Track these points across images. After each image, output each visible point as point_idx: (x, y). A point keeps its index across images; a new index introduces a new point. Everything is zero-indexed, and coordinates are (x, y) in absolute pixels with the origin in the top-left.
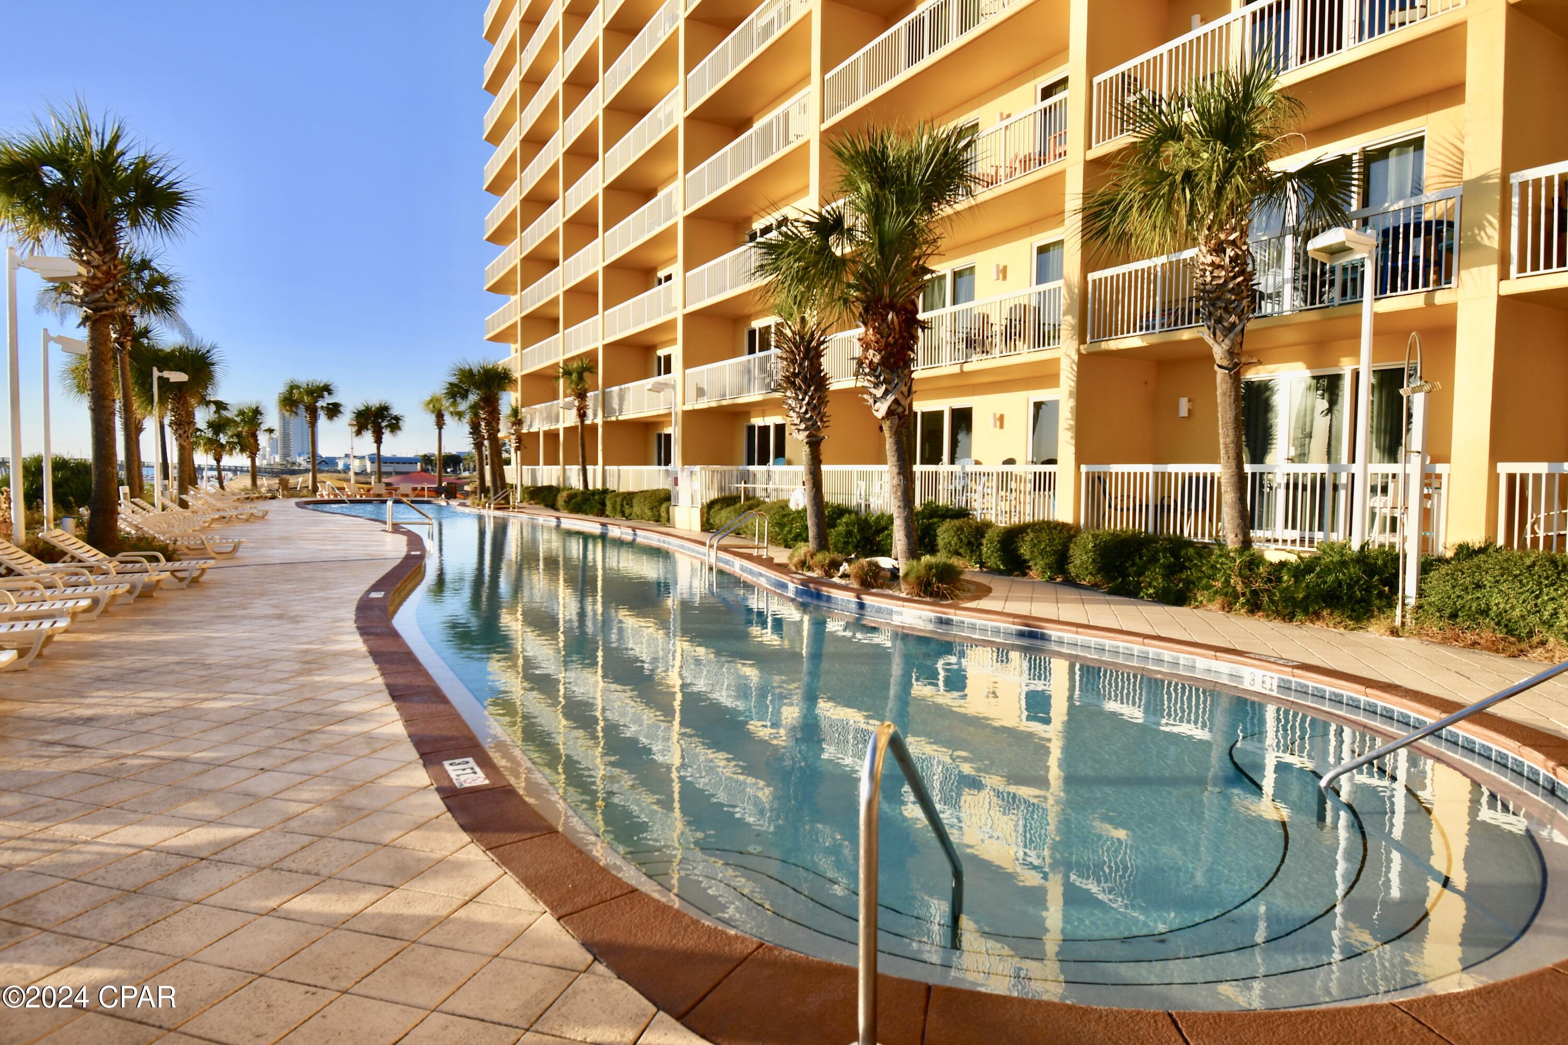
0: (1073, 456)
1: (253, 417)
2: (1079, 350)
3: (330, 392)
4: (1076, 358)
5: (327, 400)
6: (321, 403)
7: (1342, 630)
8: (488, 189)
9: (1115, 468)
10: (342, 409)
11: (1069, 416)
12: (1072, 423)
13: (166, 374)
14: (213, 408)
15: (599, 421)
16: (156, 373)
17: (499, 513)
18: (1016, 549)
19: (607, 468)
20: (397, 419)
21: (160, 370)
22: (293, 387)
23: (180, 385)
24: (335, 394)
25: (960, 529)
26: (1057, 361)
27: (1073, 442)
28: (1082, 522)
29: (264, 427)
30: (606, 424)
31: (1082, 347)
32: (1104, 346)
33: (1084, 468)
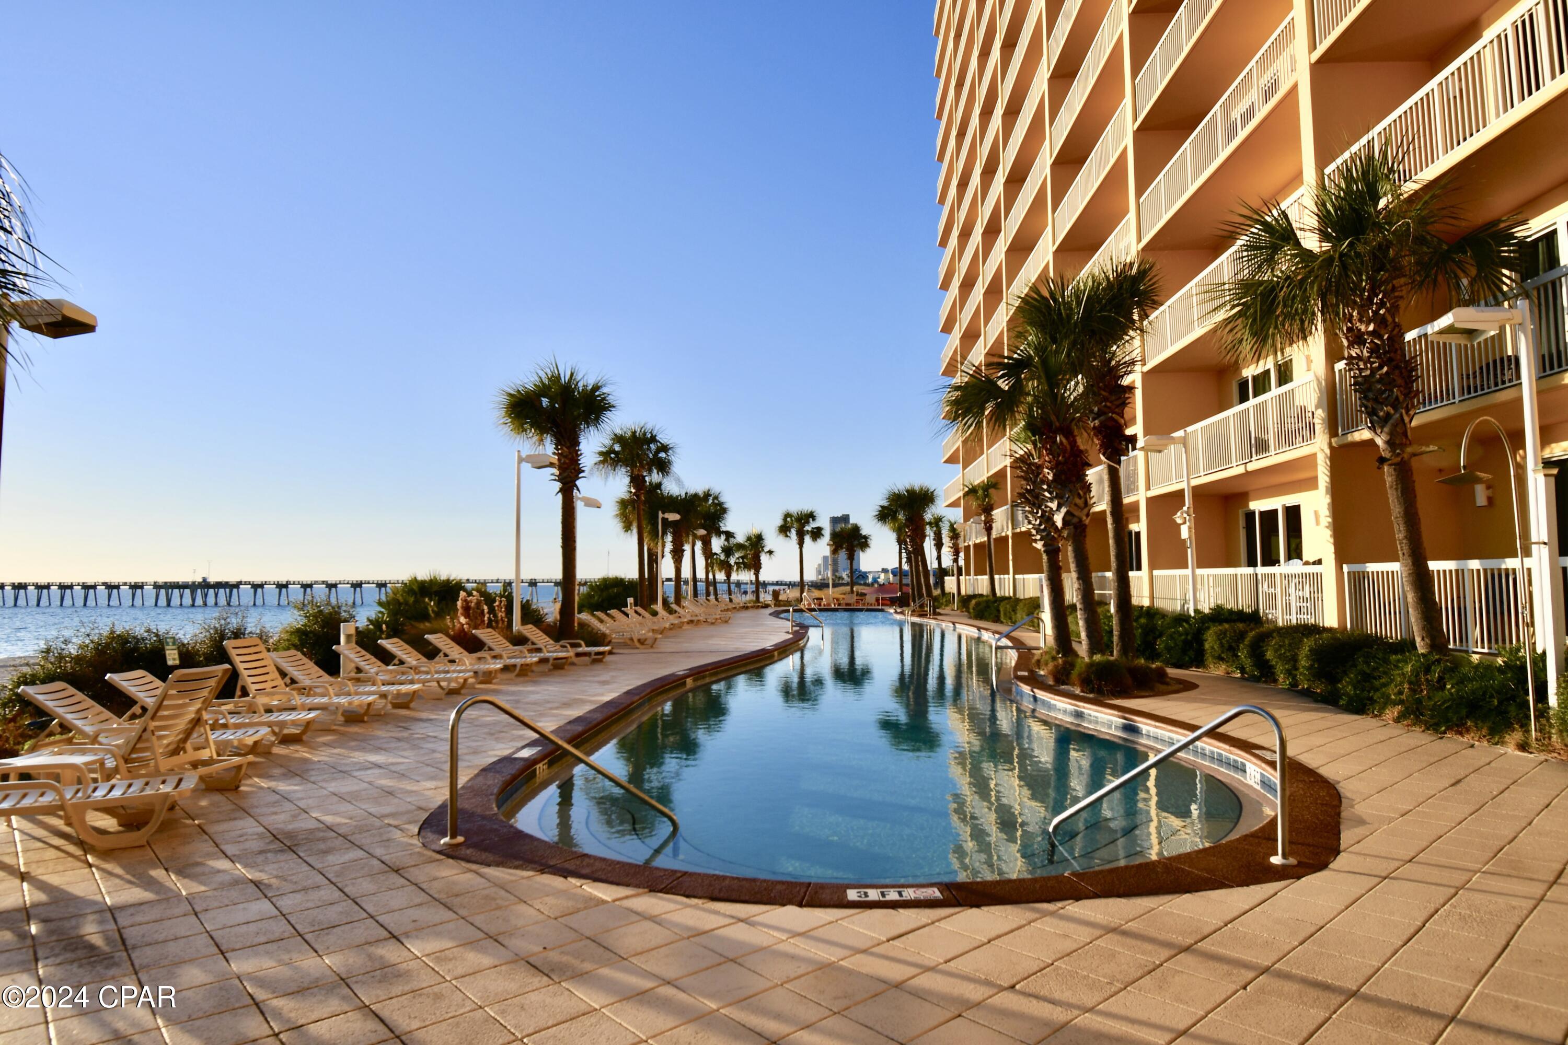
0: (1333, 556)
1: (756, 542)
2: (1330, 444)
3: (814, 518)
4: (1328, 451)
5: (813, 525)
6: (808, 528)
7: (1486, 743)
8: (942, 331)
9: (1372, 567)
10: (823, 532)
11: (1327, 513)
12: (1330, 520)
13: (666, 515)
14: (723, 537)
15: (1010, 533)
16: (661, 515)
17: (917, 620)
18: (1263, 655)
19: (1017, 576)
20: (866, 538)
21: (663, 513)
22: (787, 515)
23: (675, 523)
24: (818, 519)
25: (1224, 633)
26: (1313, 456)
27: (1332, 540)
28: (1349, 626)
29: (766, 549)
30: (1014, 534)
31: (1333, 440)
32: (1350, 438)
33: (1345, 568)
